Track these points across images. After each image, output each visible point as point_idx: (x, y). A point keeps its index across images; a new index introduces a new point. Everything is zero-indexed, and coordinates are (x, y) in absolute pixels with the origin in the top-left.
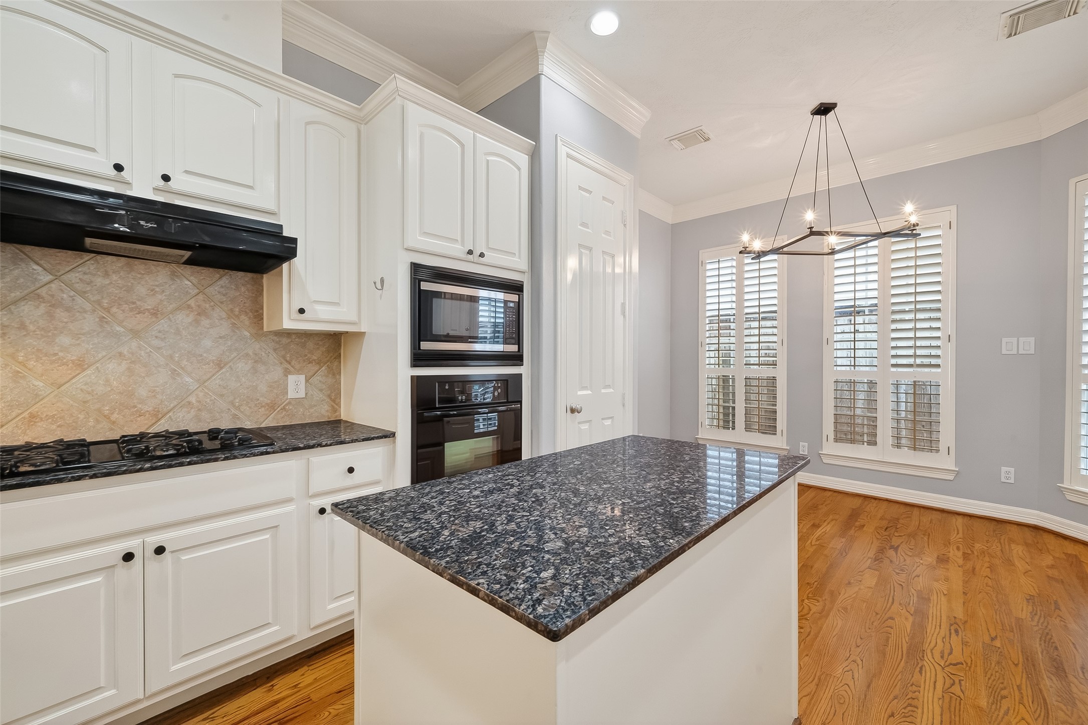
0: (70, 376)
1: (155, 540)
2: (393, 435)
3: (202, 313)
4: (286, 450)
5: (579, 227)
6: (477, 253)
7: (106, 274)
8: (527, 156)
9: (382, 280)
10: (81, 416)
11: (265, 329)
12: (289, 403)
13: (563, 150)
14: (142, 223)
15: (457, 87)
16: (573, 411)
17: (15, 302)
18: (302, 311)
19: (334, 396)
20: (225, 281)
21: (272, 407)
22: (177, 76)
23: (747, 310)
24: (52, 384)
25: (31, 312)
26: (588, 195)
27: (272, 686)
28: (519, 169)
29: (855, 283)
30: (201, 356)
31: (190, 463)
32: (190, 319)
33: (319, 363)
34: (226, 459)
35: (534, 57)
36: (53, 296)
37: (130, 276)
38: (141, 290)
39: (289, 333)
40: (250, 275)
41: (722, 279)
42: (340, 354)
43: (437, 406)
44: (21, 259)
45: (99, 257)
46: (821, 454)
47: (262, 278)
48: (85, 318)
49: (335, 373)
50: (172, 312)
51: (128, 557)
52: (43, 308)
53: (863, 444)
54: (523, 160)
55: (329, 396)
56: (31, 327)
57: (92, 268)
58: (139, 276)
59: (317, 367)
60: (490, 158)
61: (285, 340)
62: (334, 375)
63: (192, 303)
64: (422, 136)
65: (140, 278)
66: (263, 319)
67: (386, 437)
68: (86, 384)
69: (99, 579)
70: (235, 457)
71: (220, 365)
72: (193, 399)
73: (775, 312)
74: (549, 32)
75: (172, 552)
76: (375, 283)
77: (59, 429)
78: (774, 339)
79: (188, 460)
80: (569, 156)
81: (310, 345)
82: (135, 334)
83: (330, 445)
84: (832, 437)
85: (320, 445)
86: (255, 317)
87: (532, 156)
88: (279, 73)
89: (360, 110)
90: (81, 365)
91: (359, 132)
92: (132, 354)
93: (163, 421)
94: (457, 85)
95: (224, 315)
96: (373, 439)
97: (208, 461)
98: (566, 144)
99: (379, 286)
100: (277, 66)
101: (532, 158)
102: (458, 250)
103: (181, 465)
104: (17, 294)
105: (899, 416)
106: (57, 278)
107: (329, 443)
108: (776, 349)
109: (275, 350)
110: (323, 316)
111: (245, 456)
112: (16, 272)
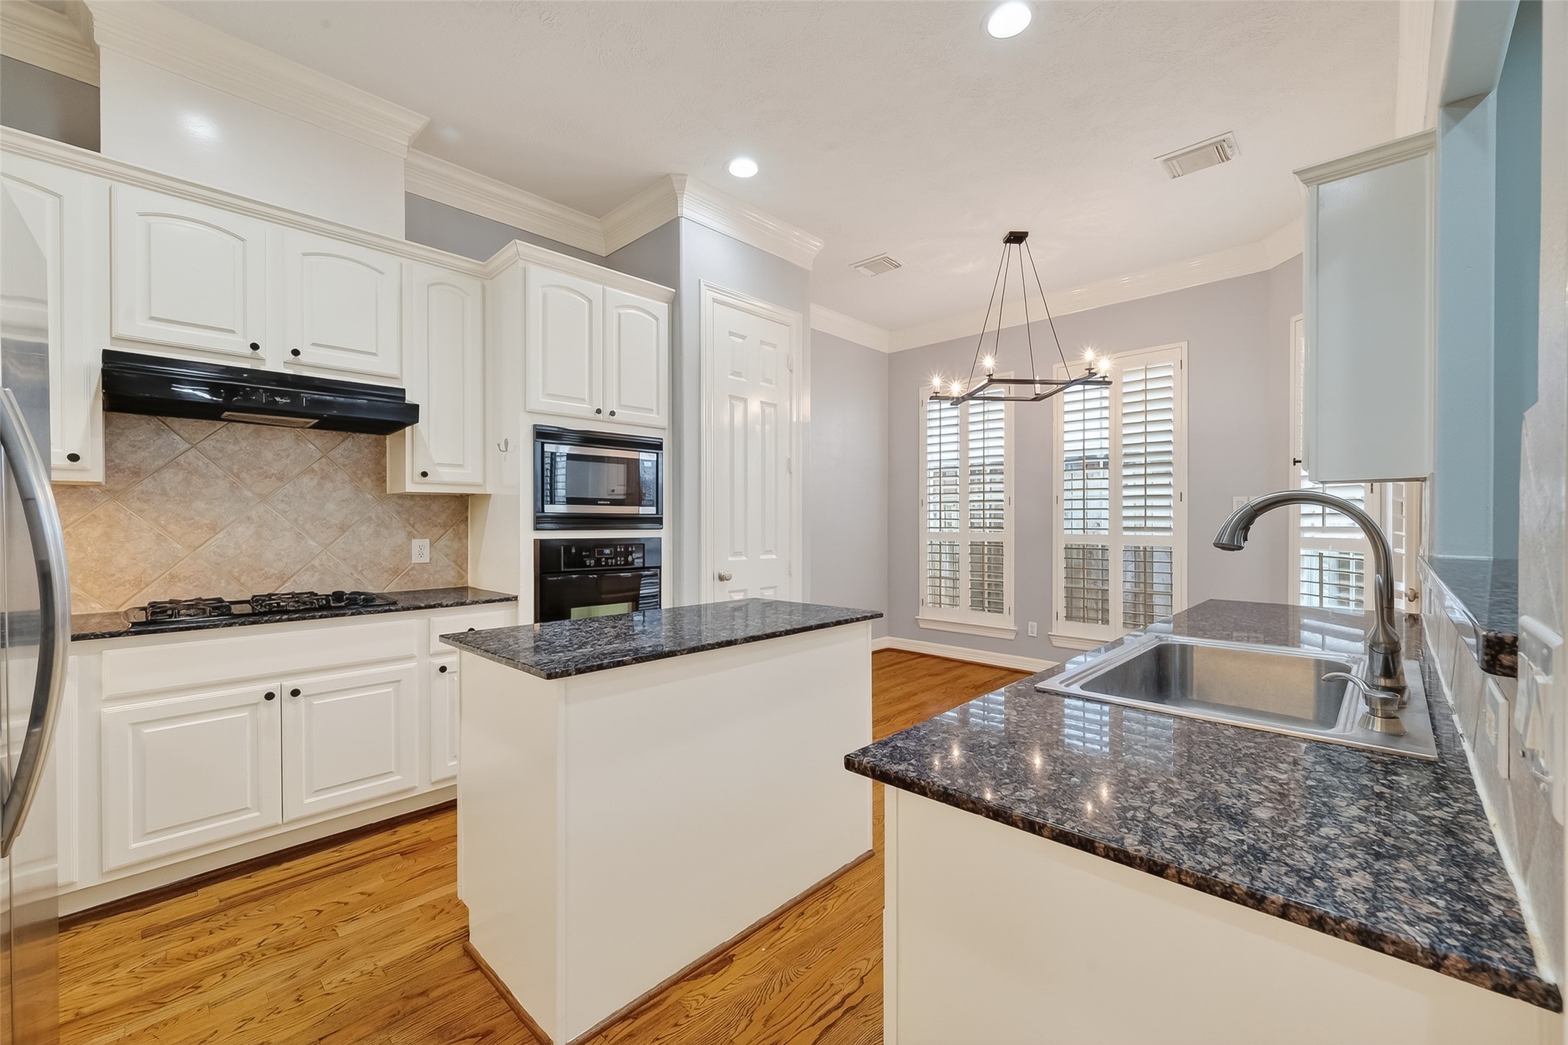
0: (205, 539)
1: (291, 684)
2: (516, 598)
3: (325, 477)
4: (408, 609)
5: (730, 377)
6: (606, 411)
7: (236, 441)
8: (667, 305)
9: (506, 442)
10: (214, 577)
11: (388, 493)
12: (413, 569)
13: (708, 295)
14: (278, 399)
15: (599, 220)
16: (721, 578)
17: (158, 470)
18: (424, 474)
19: (461, 561)
20: (348, 443)
21: (395, 572)
22: (304, 255)
23: (971, 462)
24: (189, 547)
25: (171, 478)
26: (740, 340)
27: (395, 832)
28: (657, 319)
29: (1084, 430)
30: (325, 519)
31: (321, 617)
32: (315, 481)
33: (445, 526)
34: (353, 614)
35: (672, 200)
36: (189, 464)
37: (258, 442)
38: (268, 455)
39: (412, 496)
40: (373, 436)
41: (944, 423)
42: (467, 517)
43: (562, 570)
44: (163, 430)
45: (230, 425)
46: (1050, 635)
47: (385, 439)
48: (217, 484)
49: (462, 537)
50: (297, 476)
51: (270, 696)
52: (181, 476)
53: (1098, 623)
54: (662, 309)
55: (455, 562)
56: (172, 494)
57: (224, 435)
58: (266, 441)
59: (442, 532)
60: (622, 311)
61: (408, 503)
62: (460, 539)
63: (316, 466)
64: (545, 296)
65: (267, 444)
66: (385, 481)
67: (508, 599)
68: (218, 547)
69: (246, 714)
70: (360, 613)
71: (343, 529)
72: (316, 563)
73: (1001, 464)
74: (687, 175)
75: (306, 696)
76: (499, 445)
77: (195, 589)
78: (1000, 496)
79: (320, 614)
80: (715, 300)
81: (435, 507)
82: (263, 498)
83: (451, 606)
84: (1063, 613)
85: (441, 605)
86: (378, 479)
87: (672, 303)
88: (401, 240)
89: (485, 266)
90: (214, 529)
91: (483, 287)
92: (259, 517)
93: (287, 585)
94: (599, 218)
95: (346, 478)
96: (494, 601)
97: (337, 615)
98: (710, 287)
99: (503, 448)
100: (400, 233)
101: (672, 306)
102: (587, 409)
103: (313, 617)
104: (160, 462)
105: (1138, 589)
106: (194, 446)
107: (450, 603)
108: (1003, 510)
109: (399, 513)
110: (446, 479)
111: (370, 613)
112: (160, 442)
